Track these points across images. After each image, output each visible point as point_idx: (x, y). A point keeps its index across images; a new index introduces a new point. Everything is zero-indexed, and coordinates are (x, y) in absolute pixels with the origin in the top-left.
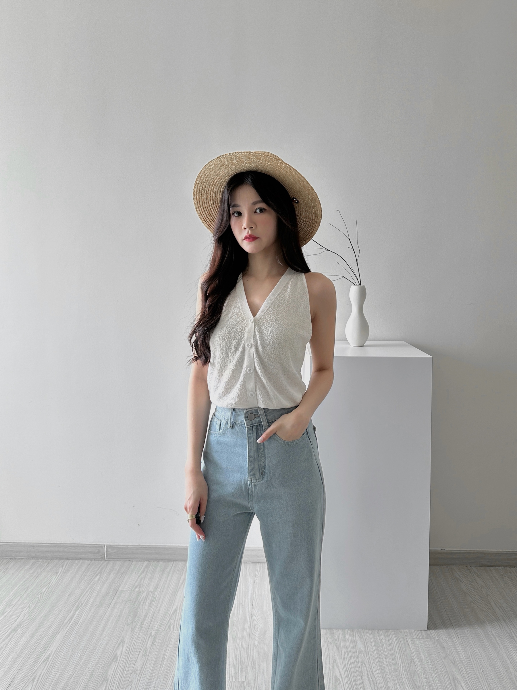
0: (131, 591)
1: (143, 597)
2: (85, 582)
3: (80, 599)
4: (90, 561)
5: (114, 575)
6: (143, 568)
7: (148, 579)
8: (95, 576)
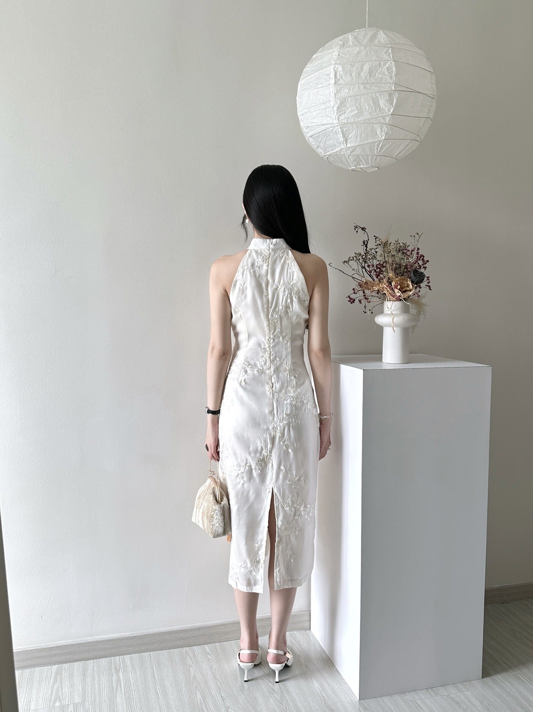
6: (53, 675)
7: (67, 688)
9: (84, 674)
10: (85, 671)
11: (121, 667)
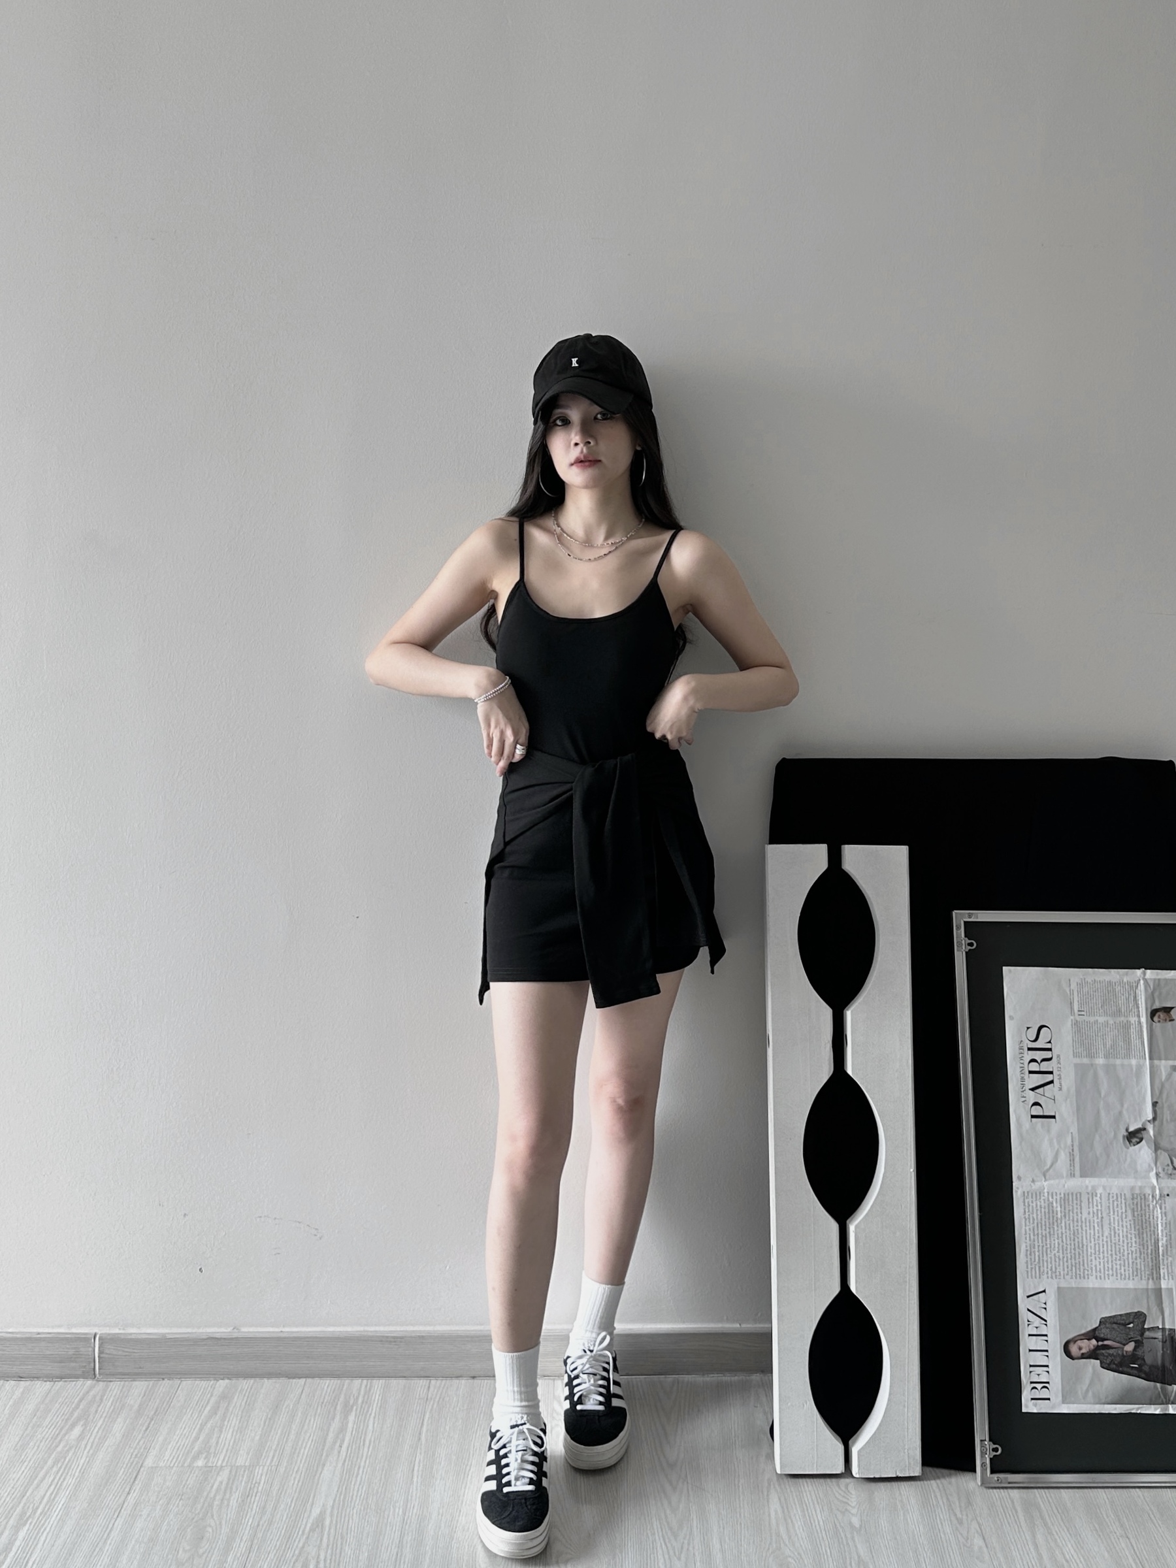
0: (182, 1466)
1: (221, 1483)
2: (38, 1447)
3: (28, 1494)
4: (48, 1383)
5: (127, 1422)
6: (213, 1400)
7: (231, 1430)
8: (67, 1427)
9: (277, 1407)
10: (281, 1401)
11: (357, 1402)
